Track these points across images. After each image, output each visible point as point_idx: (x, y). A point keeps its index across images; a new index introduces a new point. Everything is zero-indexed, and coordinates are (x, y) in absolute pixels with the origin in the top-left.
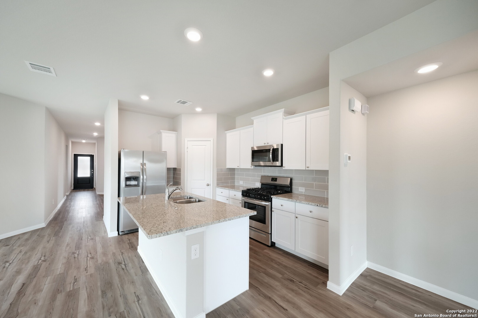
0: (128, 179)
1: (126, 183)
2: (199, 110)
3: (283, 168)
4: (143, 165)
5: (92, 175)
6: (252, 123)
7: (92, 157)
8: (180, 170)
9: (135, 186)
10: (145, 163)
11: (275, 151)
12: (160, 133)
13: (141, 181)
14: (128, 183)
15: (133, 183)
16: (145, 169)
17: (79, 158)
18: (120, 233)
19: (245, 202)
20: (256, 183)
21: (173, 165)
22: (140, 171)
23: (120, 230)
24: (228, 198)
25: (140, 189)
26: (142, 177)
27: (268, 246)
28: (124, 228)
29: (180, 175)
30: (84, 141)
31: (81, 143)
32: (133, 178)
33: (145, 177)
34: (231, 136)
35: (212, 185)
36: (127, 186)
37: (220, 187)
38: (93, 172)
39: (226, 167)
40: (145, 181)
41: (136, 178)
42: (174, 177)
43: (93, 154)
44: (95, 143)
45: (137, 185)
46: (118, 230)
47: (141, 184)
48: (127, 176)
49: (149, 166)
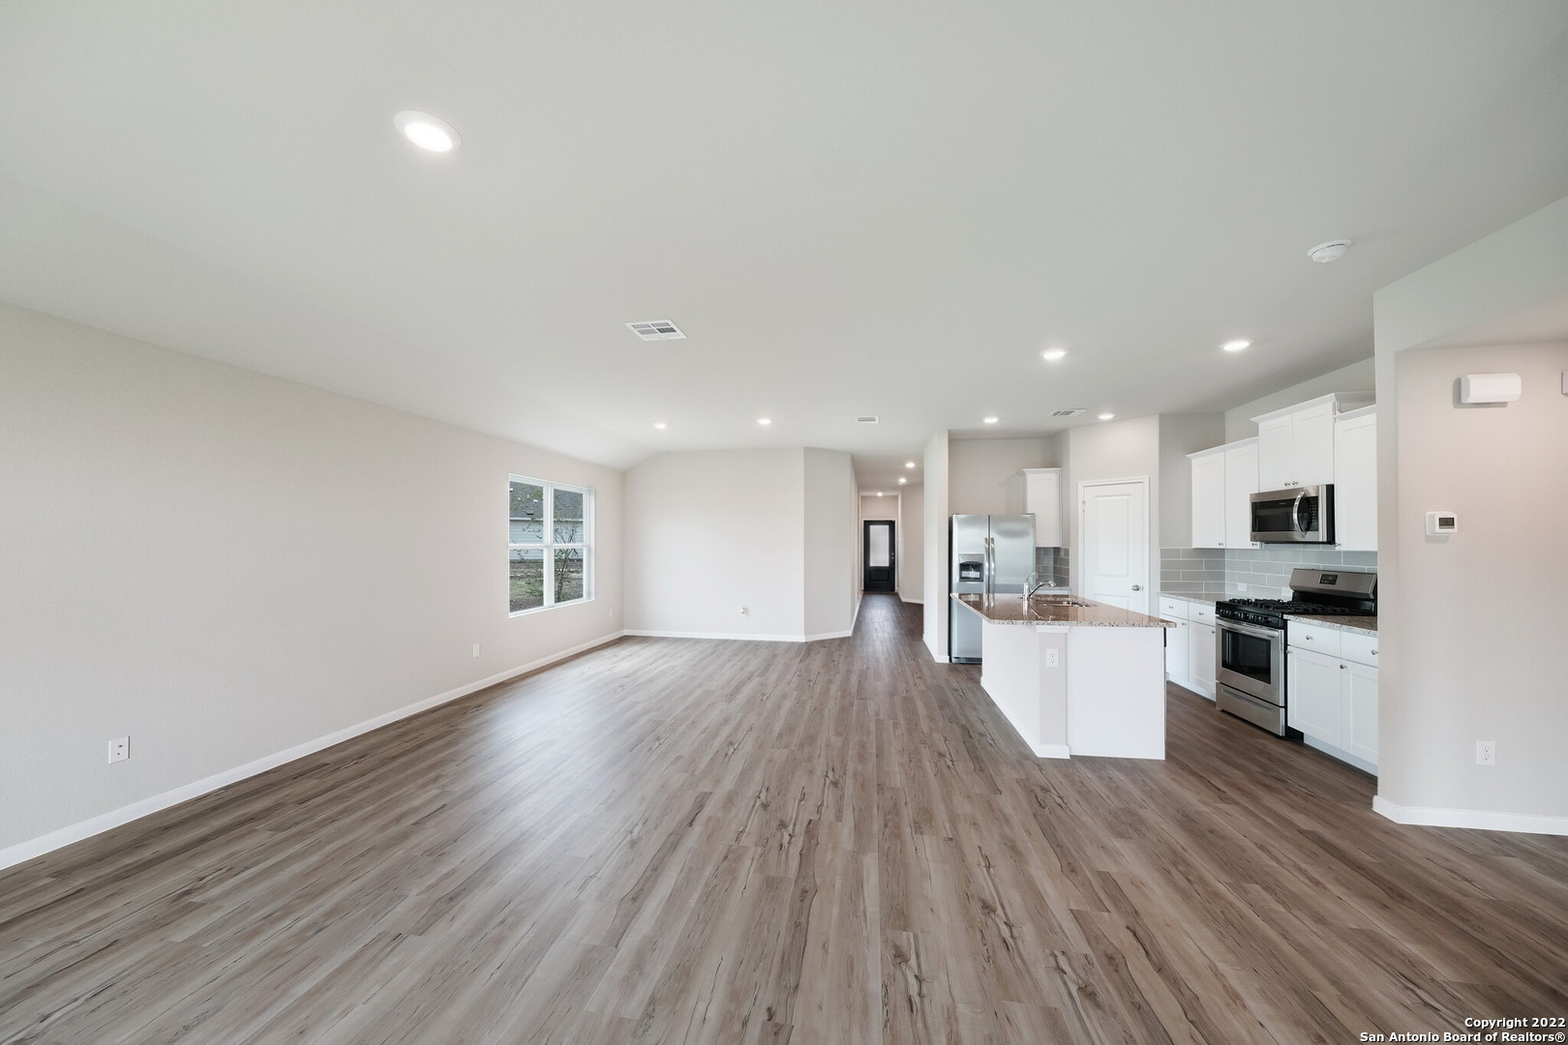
0: (964, 567)
1: (961, 574)
2: (1106, 417)
3: (1337, 548)
4: (989, 541)
5: (892, 562)
6: (1254, 432)
7: (891, 524)
8: (1067, 552)
9: (976, 579)
10: (993, 539)
11: (1309, 504)
12: (1024, 474)
13: (986, 572)
14: (965, 574)
15: (973, 574)
16: (993, 549)
17: (873, 528)
18: (953, 660)
19: (1224, 631)
20: (1283, 588)
21: (1051, 542)
22: (984, 552)
23: (954, 654)
24: (1185, 622)
25: (984, 585)
26: (986, 565)
27: (1278, 737)
28: (958, 653)
29: (1067, 562)
30: (880, 494)
31: (877, 497)
32: (973, 566)
33: (993, 565)
34: (1205, 466)
35: (1146, 589)
36: (962, 579)
37: (1174, 596)
38: (894, 556)
39: (1191, 545)
40: (993, 573)
41: (978, 566)
42: (1055, 568)
43: (893, 519)
44: (897, 497)
45: (980, 579)
46: (950, 654)
47: (985, 579)
48: (962, 561)
49: (1001, 544)
